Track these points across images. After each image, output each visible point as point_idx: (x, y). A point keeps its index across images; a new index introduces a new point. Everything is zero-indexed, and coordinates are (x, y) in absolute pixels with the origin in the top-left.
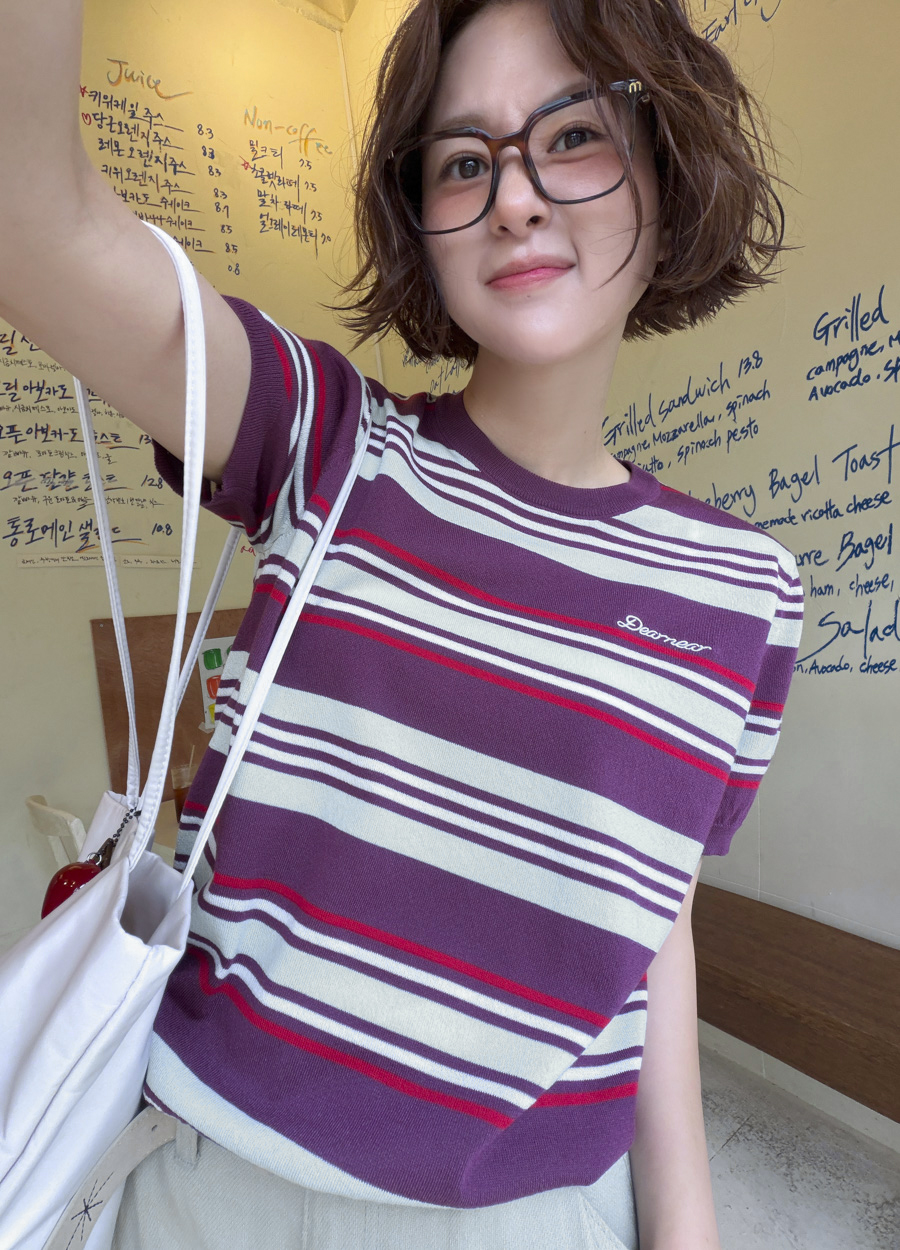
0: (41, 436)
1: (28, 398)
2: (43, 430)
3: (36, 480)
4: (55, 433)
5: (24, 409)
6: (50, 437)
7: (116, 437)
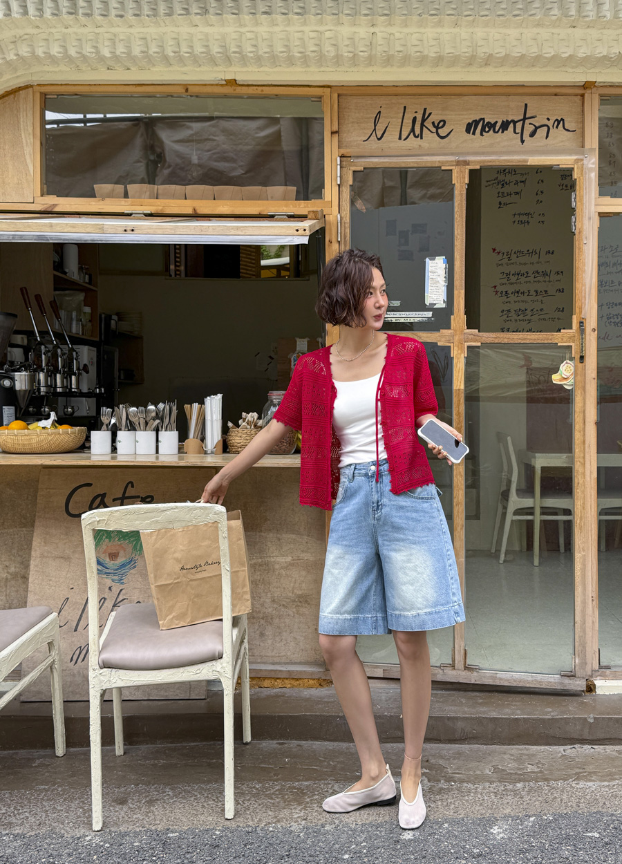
0: (516, 294)
1: (513, 279)
2: (518, 292)
3: (512, 313)
4: (522, 293)
5: (511, 284)
6: (520, 295)
7: (546, 291)
